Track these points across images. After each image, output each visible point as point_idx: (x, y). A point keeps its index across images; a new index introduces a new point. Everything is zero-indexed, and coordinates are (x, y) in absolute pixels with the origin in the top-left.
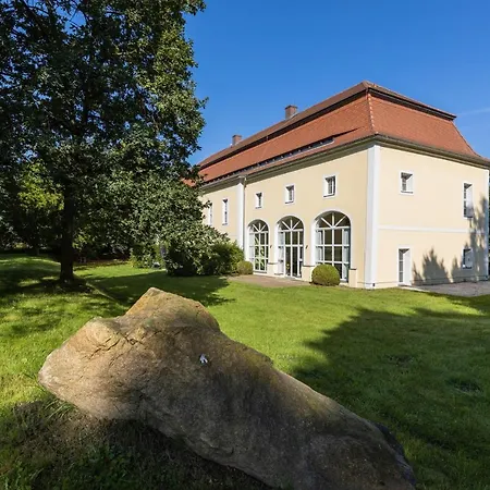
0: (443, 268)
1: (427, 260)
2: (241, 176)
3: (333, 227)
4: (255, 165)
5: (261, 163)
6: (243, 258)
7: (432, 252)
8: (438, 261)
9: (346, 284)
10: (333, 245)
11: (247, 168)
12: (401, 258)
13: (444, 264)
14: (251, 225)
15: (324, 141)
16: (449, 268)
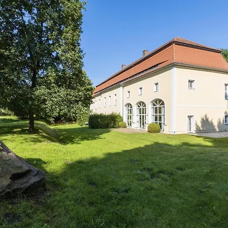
0: (212, 123)
1: (203, 120)
2: (121, 83)
3: (158, 106)
4: (127, 79)
5: (130, 78)
6: (122, 121)
7: (206, 116)
8: (210, 120)
9: (163, 132)
10: (158, 114)
11: (125, 80)
12: (190, 120)
13: (213, 121)
14: (126, 105)
15: (154, 66)
16: (215, 124)
